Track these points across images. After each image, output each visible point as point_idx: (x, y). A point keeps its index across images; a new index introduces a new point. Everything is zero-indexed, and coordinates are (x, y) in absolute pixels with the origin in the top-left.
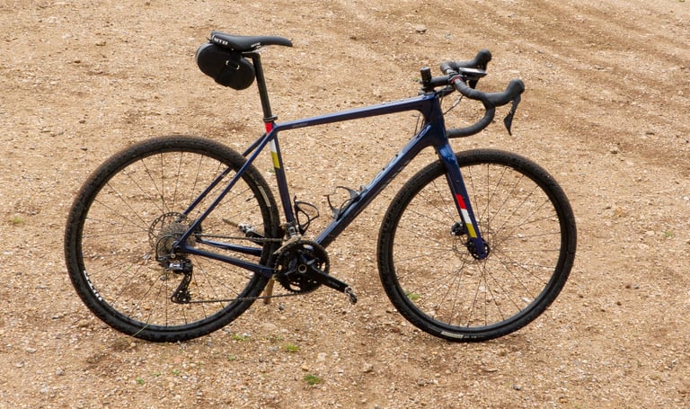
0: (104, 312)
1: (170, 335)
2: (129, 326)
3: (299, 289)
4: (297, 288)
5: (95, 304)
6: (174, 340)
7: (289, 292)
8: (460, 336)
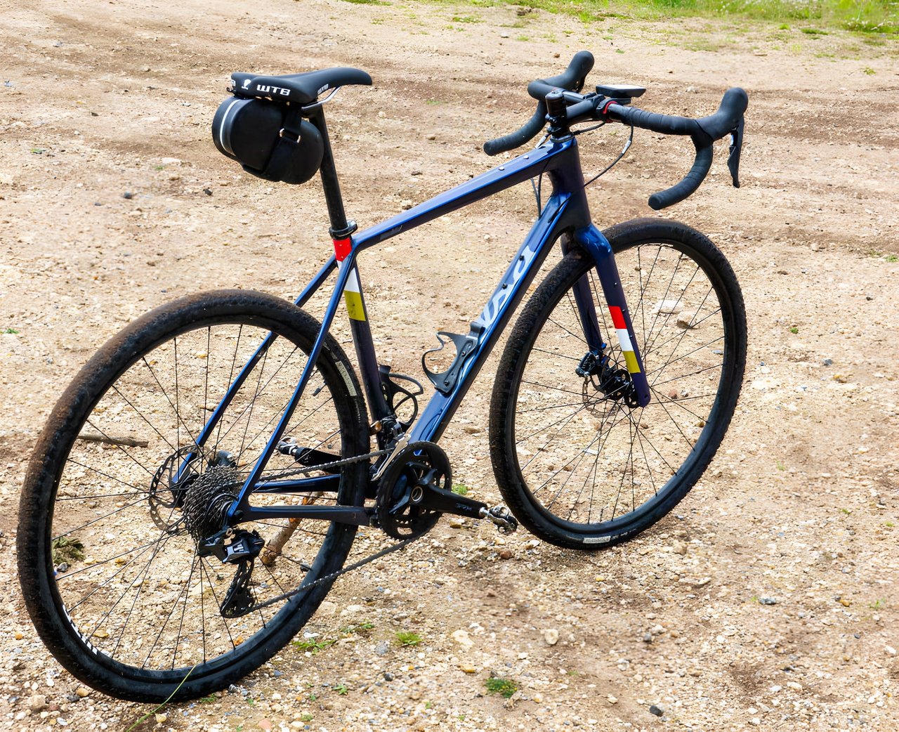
0: (105, 673)
1: (215, 677)
2: (149, 687)
3: (410, 532)
4: (407, 531)
5: (89, 664)
6: (223, 686)
7: (398, 542)
8: (607, 538)
